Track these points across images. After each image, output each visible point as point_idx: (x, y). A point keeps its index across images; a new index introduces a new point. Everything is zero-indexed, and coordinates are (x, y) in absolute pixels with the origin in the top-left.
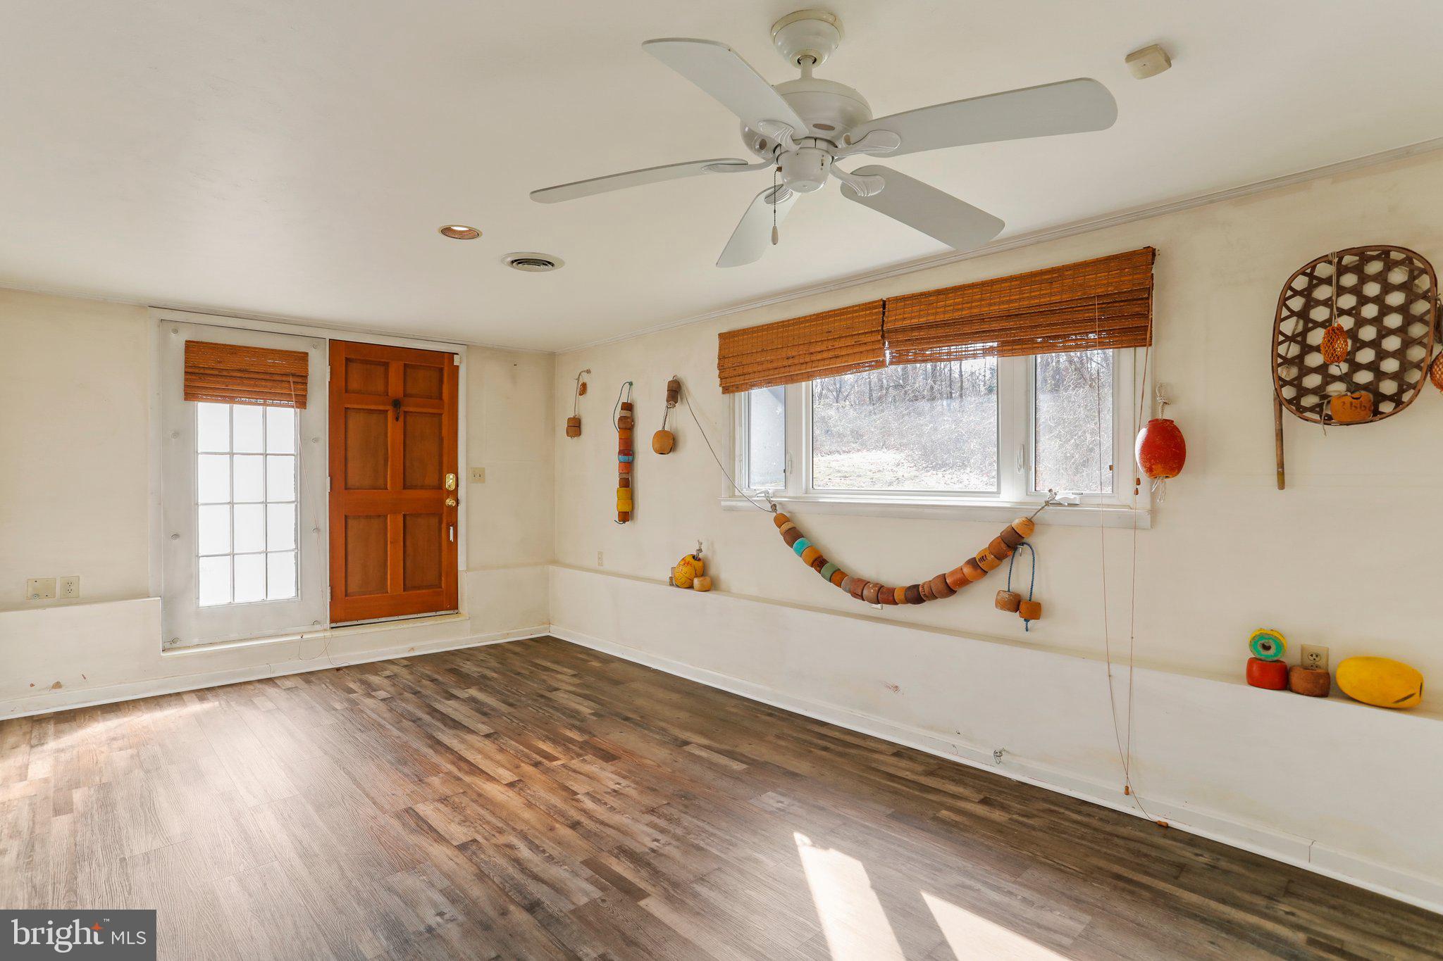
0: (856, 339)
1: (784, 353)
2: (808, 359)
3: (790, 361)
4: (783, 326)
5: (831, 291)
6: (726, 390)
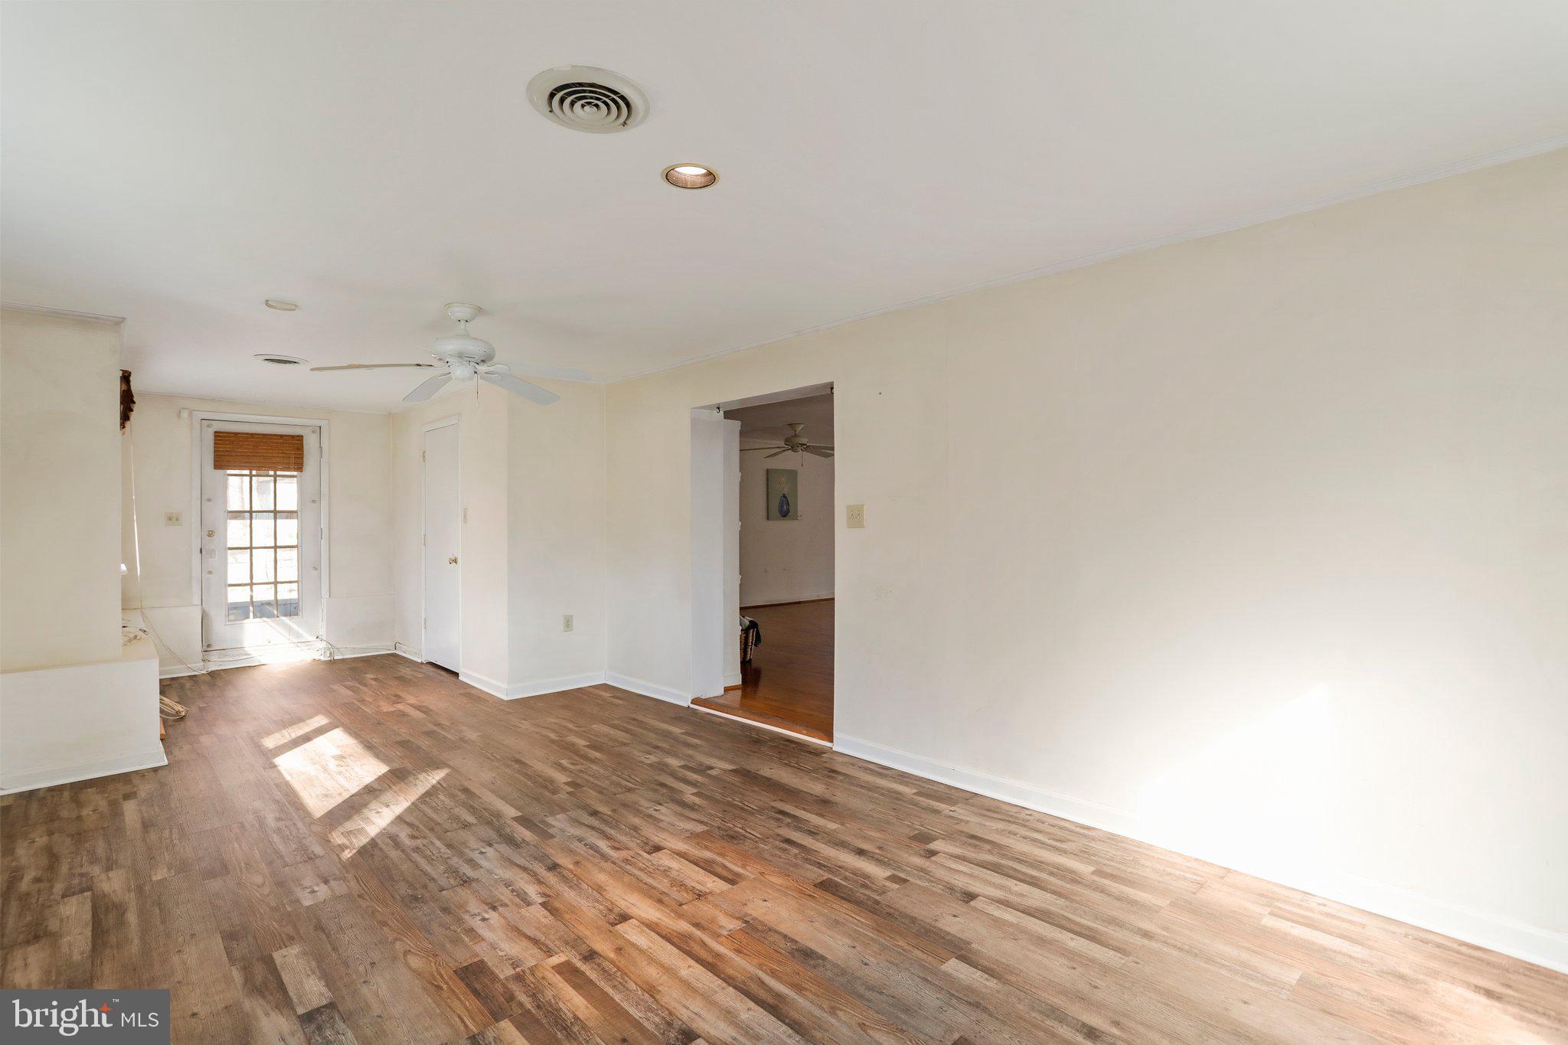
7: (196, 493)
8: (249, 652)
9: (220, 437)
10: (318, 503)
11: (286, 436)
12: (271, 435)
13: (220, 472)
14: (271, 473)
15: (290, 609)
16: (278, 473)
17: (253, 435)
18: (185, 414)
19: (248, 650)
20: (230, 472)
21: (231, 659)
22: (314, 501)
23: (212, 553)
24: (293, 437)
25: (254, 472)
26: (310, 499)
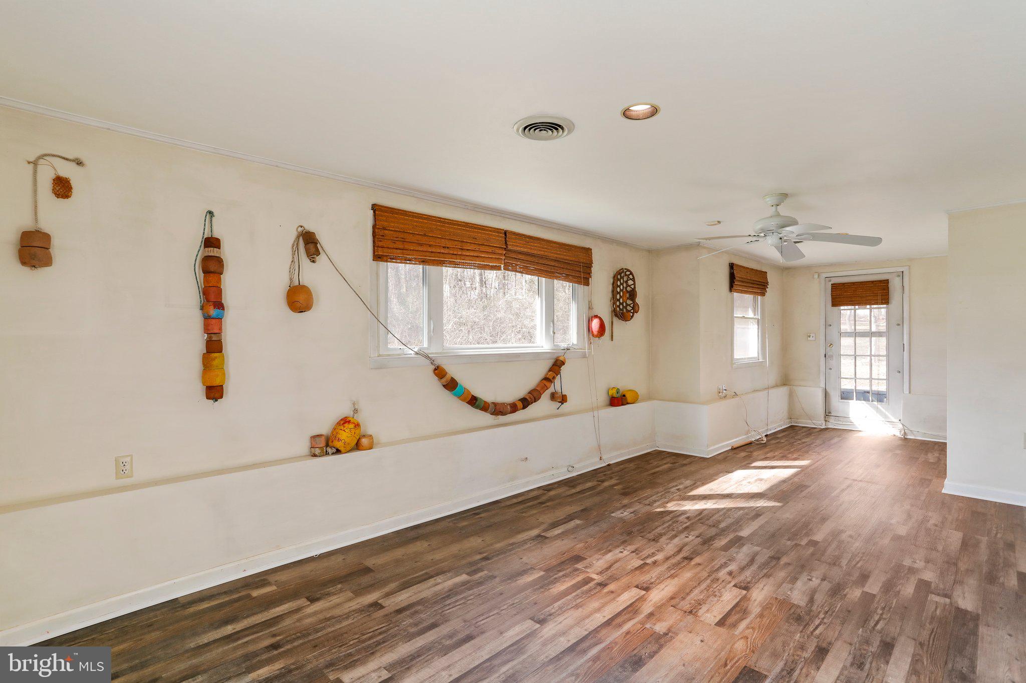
0: (493, 249)
1: (444, 243)
2: (460, 253)
3: (446, 251)
4: (440, 221)
5: (468, 209)
6: (377, 257)
7: (823, 322)
8: (853, 421)
9: (835, 287)
10: (902, 325)
11: (876, 281)
12: (865, 282)
13: (836, 309)
14: (868, 306)
15: (880, 397)
16: (872, 306)
17: (854, 283)
18: (816, 276)
19: (852, 419)
20: (842, 308)
21: (841, 423)
22: (899, 325)
23: (831, 357)
24: (880, 281)
25: (857, 307)
26: (896, 324)
